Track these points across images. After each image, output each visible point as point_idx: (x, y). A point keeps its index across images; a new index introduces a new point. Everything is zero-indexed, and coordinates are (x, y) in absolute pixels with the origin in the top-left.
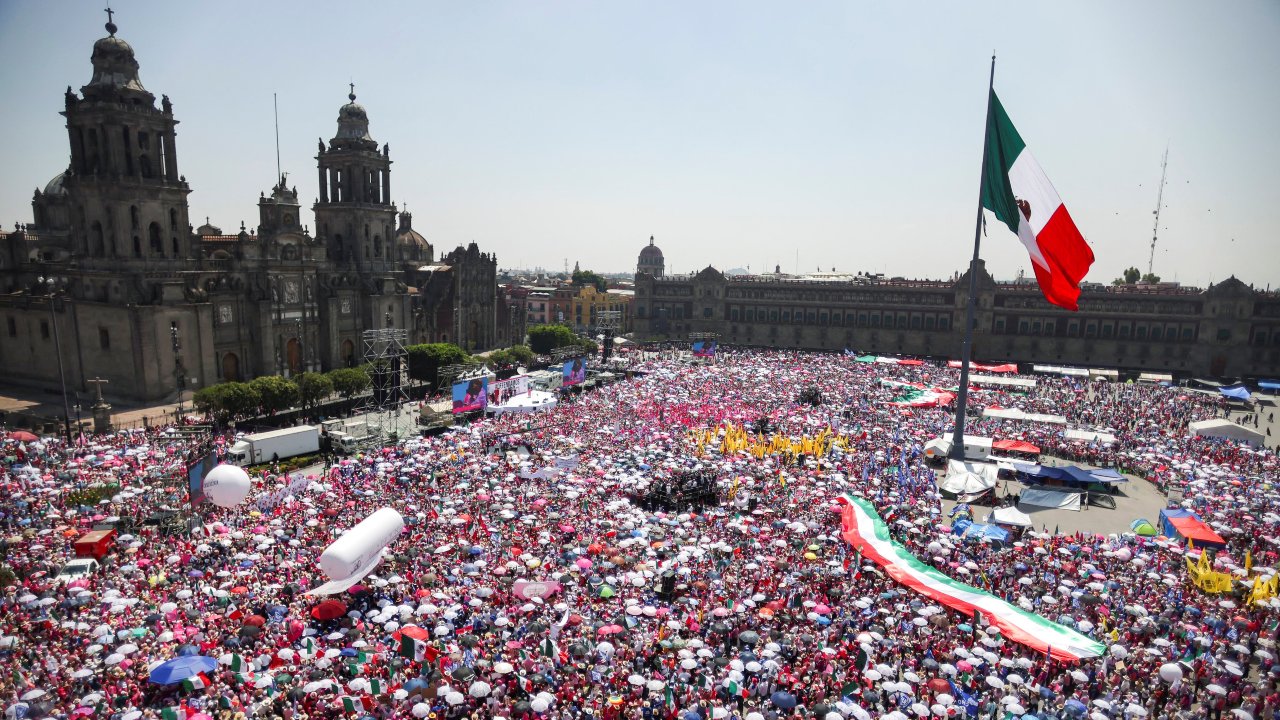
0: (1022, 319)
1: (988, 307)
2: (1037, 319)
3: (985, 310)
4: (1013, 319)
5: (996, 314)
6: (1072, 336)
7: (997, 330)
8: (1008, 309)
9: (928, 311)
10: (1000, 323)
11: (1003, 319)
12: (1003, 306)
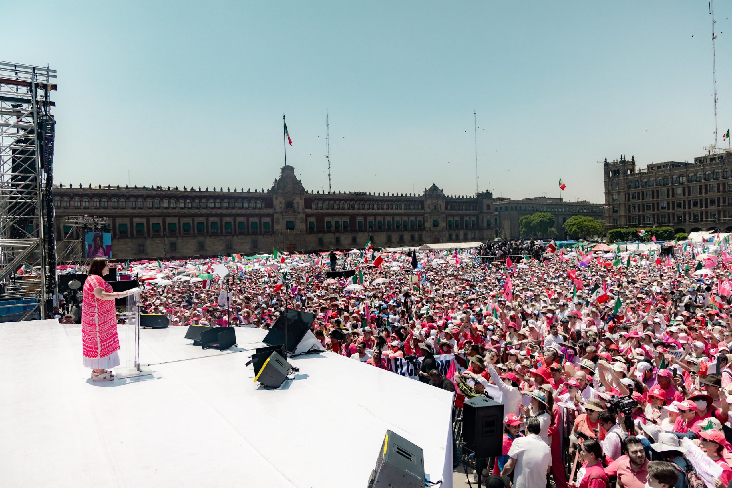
0: (327, 219)
1: (300, 210)
2: (336, 219)
3: (299, 213)
4: (320, 218)
5: (308, 216)
6: (361, 231)
7: (311, 230)
8: (315, 211)
9: (253, 216)
10: (311, 223)
11: (313, 219)
12: (311, 208)
